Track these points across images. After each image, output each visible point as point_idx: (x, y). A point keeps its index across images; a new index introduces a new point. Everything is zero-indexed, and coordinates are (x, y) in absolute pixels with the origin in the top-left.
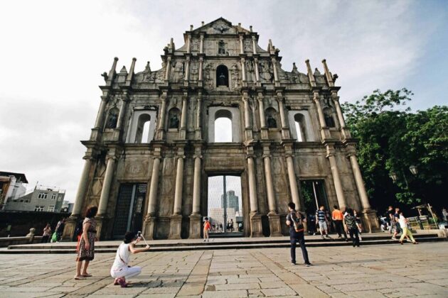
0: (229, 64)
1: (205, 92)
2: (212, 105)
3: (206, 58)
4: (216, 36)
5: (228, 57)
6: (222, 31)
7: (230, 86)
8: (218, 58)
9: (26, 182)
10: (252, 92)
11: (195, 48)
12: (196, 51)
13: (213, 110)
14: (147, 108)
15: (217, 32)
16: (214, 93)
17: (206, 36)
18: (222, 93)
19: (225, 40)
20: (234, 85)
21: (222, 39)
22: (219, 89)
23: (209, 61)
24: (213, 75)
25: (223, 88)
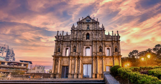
0: (90, 32)
1: (83, 41)
2: (85, 45)
3: (83, 31)
4: (86, 23)
5: (90, 30)
6: (88, 21)
7: (90, 40)
8: (87, 30)
9: (32, 64)
10: (96, 42)
11: (80, 27)
12: (80, 28)
13: (85, 47)
14: (68, 46)
15: (87, 22)
16: (85, 42)
17: (84, 23)
18: (87, 42)
19: (89, 24)
20: (91, 39)
21: (88, 24)
22: (86, 41)
23: (84, 32)
24: (85, 36)
25: (88, 40)
